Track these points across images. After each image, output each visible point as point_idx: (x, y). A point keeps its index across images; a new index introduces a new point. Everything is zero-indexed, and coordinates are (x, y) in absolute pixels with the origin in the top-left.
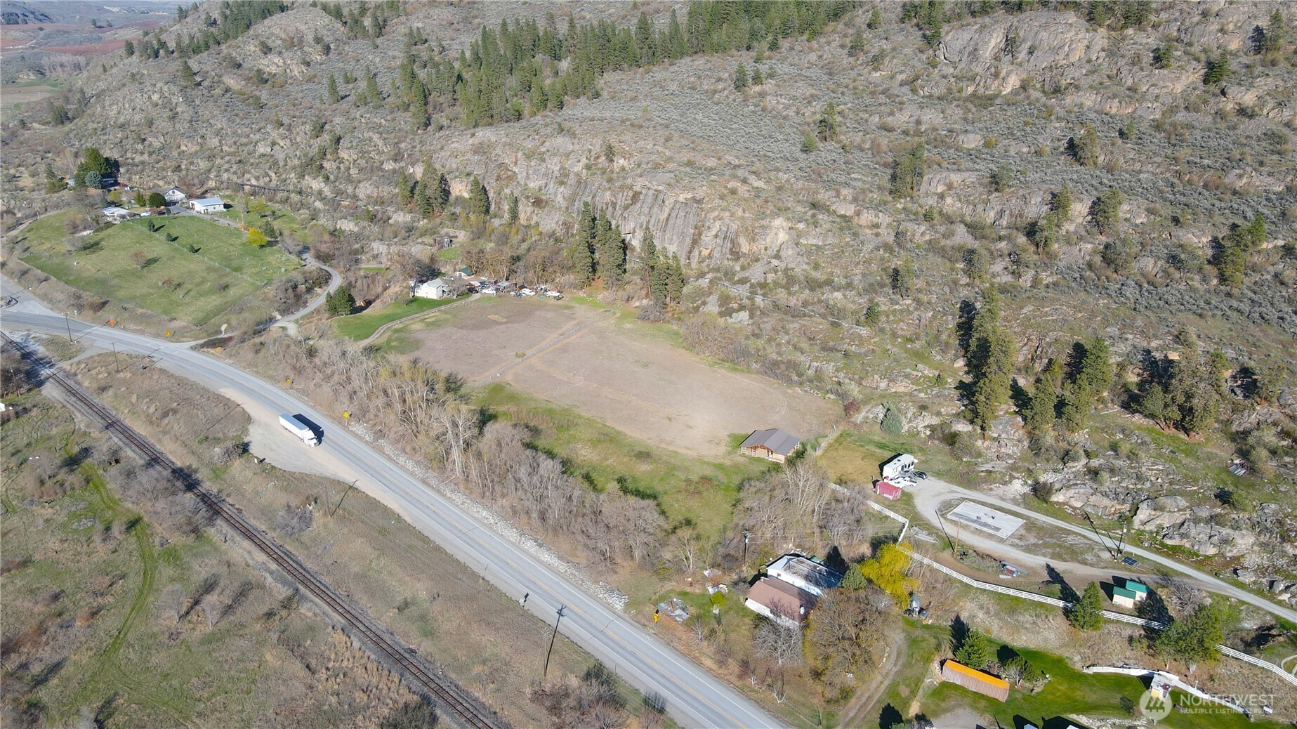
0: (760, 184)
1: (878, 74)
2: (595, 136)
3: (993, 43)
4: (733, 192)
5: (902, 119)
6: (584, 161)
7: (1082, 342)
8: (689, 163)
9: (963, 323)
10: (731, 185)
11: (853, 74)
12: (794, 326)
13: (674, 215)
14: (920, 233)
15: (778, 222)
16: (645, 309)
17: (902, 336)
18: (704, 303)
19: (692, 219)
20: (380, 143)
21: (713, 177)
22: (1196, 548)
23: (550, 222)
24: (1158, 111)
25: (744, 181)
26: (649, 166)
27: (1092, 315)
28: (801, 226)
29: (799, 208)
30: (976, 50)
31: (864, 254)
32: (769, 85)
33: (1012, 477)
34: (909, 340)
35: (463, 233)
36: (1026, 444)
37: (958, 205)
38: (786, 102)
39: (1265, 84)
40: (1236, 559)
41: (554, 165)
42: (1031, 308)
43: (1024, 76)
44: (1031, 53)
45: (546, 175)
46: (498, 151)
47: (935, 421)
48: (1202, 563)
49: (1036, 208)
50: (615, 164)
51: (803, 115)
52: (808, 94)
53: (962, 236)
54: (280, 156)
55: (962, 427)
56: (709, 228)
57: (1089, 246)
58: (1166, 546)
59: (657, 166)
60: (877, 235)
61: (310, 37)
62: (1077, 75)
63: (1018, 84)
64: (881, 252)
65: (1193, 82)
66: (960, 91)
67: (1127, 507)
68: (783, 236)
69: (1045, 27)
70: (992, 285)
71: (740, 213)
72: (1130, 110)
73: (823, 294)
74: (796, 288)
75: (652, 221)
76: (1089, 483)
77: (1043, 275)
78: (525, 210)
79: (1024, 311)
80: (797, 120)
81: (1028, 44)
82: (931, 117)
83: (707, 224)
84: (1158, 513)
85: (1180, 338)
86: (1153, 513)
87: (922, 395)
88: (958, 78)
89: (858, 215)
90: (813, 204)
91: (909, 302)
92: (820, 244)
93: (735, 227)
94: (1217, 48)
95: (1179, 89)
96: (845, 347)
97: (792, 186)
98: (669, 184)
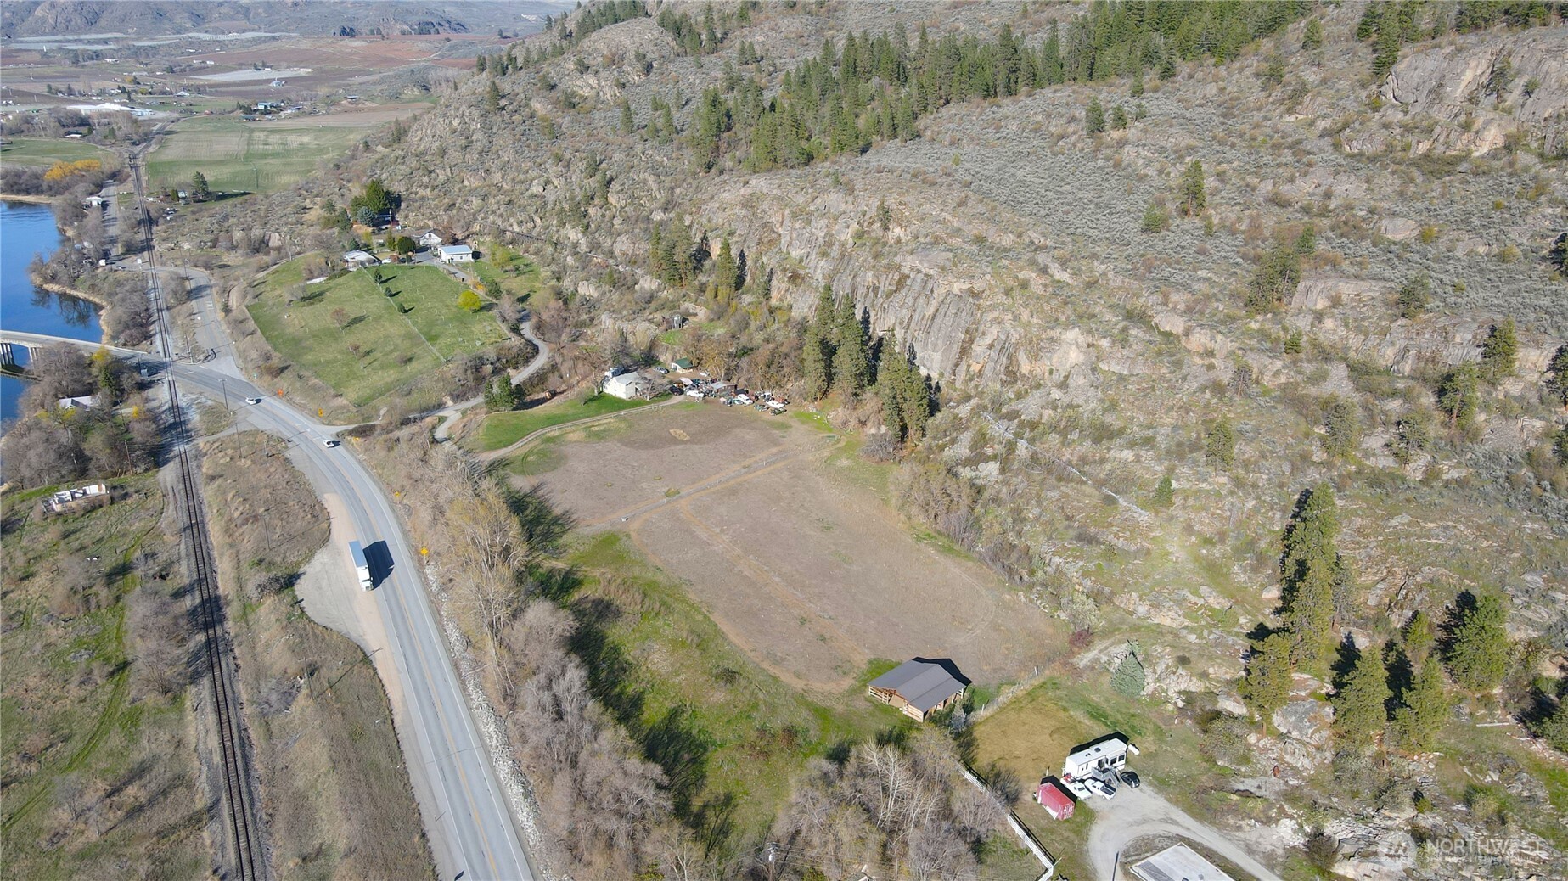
0: (1063, 276)
1: (1292, 118)
2: (874, 193)
3: (1469, 75)
4: (1024, 285)
5: (1304, 189)
6: (855, 226)
8: (980, 240)
10: (1024, 274)
11: (1258, 116)
12: (1052, 494)
13: (942, 311)
14: (1273, 371)
15: (1073, 334)
16: (879, 440)
17: (1200, 534)
18: (953, 441)
19: (964, 319)
20: (654, 187)
21: (1003, 262)
23: (803, 306)
25: (1044, 271)
26: (928, 240)
27: (1506, 547)
28: (1105, 343)
29: (1109, 317)
30: (1440, 85)
31: (1183, 396)
32: (1133, 132)
33: (1283, 813)
34: (1208, 542)
35: (704, 310)
36: (1327, 756)
37: (1343, 332)
38: (1149, 155)
41: (819, 229)
42: (1406, 519)
43: (1512, 129)
44: (1528, 93)
45: (809, 242)
46: (765, 206)
47: (1196, 686)
49: (1462, 349)
50: (890, 233)
51: (1167, 175)
52: (1182, 144)
53: (1338, 383)
54: (551, 197)
55: (1232, 705)
56: (984, 334)
57: (1539, 424)
59: (936, 241)
60: (1211, 367)
61: (631, 55)
63: (1500, 142)
64: (1208, 395)
66: (1406, 148)
68: (1074, 356)
70: (1359, 470)
71: (1026, 316)
73: (1109, 449)
74: (1076, 435)
75: (916, 317)
77: (1445, 465)
79: (1394, 522)
80: (1157, 182)
81: (1525, 79)
82: (1349, 188)
83: (982, 328)
87: (1192, 638)
88: (1407, 129)
89: (1187, 335)
90: (1129, 313)
91: (1224, 480)
92: (1125, 372)
93: (1015, 335)
96: (1110, 539)
97: (1108, 282)
98: (943, 268)
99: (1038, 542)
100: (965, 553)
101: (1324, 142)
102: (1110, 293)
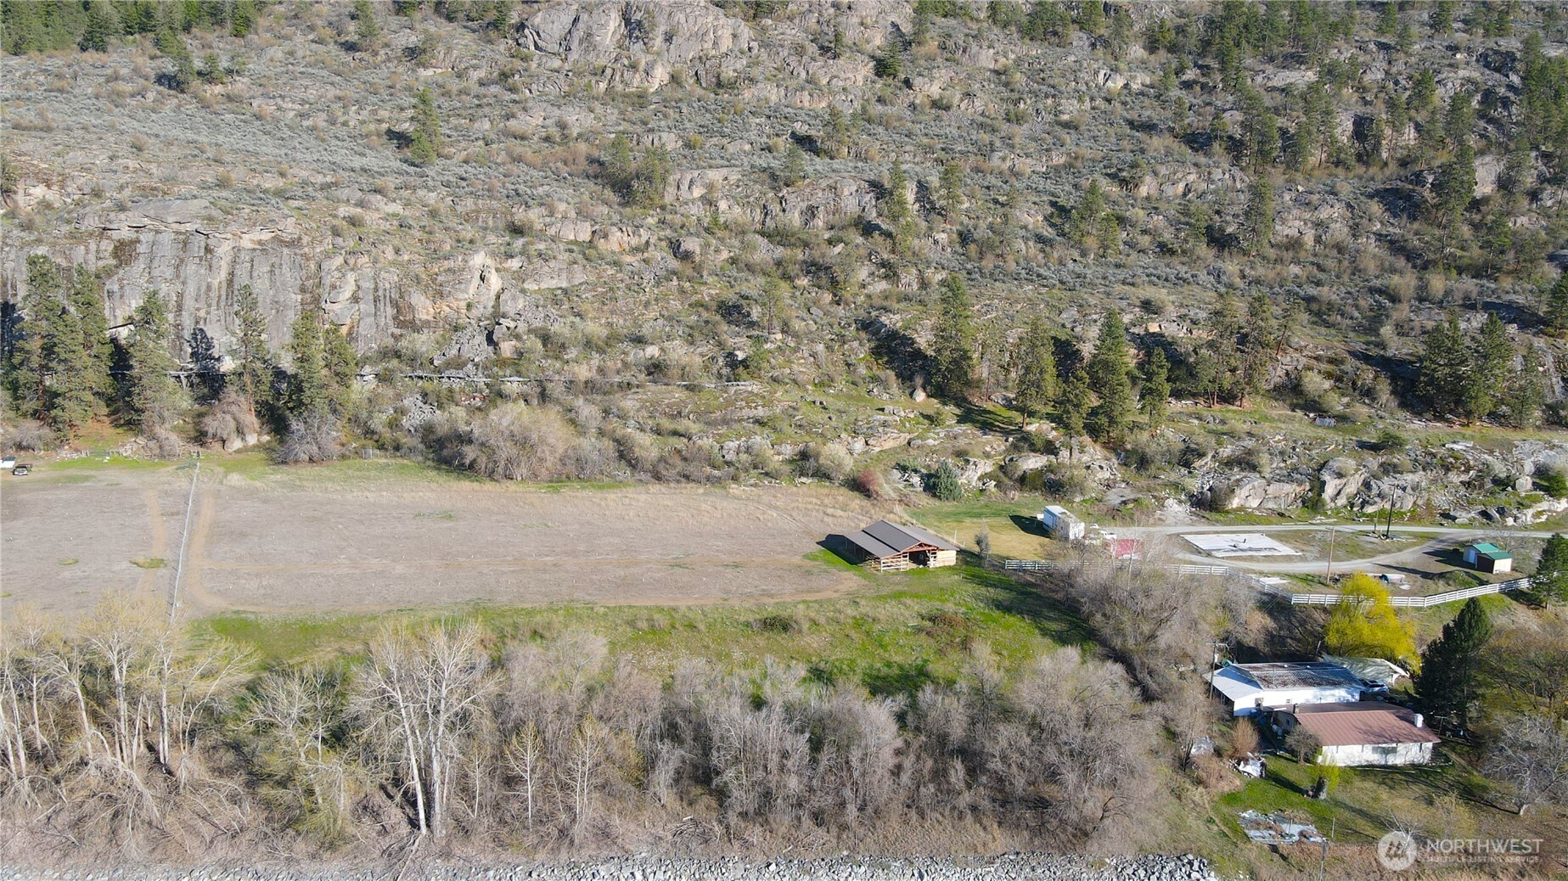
0: (396, 208)
1: (430, 72)
3: (609, 28)
4: (353, 222)
5: (532, 121)
7: (1053, 334)
8: (222, 184)
9: (876, 347)
10: (343, 211)
12: (629, 403)
13: (241, 272)
15: (479, 259)
16: (259, 447)
18: (402, 412)
19: (289, 276)
21: (294, 204)
22: (1398, 505)
25: (361, 204)
26: (127, 192)
27: (1032, 304)
28: (514, 264)
29: (492, 238)
30: (589, 35)
32: (241, 85)
33: (1158, 499)
34: (823, 384)
36: (1115, 460)
40: (1430, 504)
43: (669, 69)
44: (669, 38)
47: (988, 467)
50: (20, 198)
52: (330, 96)
56: (334, 287)
57: (944, 236)
60: (646, 262)
62: (738, 66)
63: (666, 78)
64: (674, 282)
65: (868, 76)
66: (590, 88)
67: (1307, 485)
68: (495, 282)
70: (869, 297)
71: (390, 254)
72: (825, 104)
74: (572, 353)
75: (191, 290)
76: (1252, 475)
77: (928, 273)
81: (661, 29)
83: (327, 281)
84: (1344, 481)
87: (931, 442)
88: (578, 74)
89: (606, 236)
90: (517, 230)
91: (779, 336)
92: (564, 285)
93: (390, 278)
94: (868, 42)
95: (860, 82)
96: (746, 412)
97: (453, 209)
98: (210, 219)
99: (680, 443)
100: (620, 484)
101: (494, 89)
102: (467, 218)
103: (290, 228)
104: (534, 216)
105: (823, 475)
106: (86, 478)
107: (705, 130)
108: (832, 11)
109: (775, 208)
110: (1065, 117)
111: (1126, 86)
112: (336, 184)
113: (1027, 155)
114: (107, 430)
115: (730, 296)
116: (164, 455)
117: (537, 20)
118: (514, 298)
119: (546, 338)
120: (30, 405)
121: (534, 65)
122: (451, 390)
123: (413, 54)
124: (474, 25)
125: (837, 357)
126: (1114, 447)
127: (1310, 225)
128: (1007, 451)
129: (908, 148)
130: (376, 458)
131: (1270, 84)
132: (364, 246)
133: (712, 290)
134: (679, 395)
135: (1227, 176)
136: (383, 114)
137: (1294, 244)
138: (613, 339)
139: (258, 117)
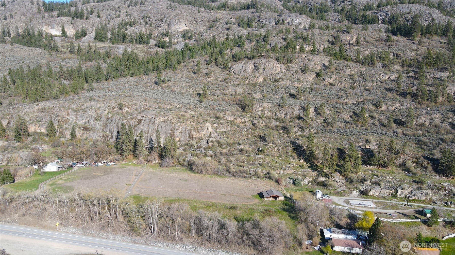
0: (193, 112)
1: (210, 79)
2: (110, 100)
3: (251, 67)
4: (183, 116)
5: (229, 91)
6: (108, 110)
7: (339, 147)
8: (159, 107)
9: (294, 148)
10: (182, 113)
11: (200, 79)
12: (233, 158)
13: (160, 126)
14: (261, 123)
15: (207, 124)
16: (159, 163)
17: (276, 156)
18: (186, 157)
19: (169, 127)
21: (172, 112)
22: (420, 198)
23: (96, 136)
24: (309, 85)
25: (186, 112)
26: (142, 109)
27: (336, 139)
28: (215, 125)
29: (212, 119)
30: (245, 70)
32: (170, 83)
33: (351, 191)
34: (279, 157)
35: (46, 146)
36: (345, 180)
37: (269, 113)
38: (180, 88)
39: (334, 77)
40: (430, 199)
41: (93, 113)
43: (263, 77)
44: (264, 70)
45: (88, 117)
46: (57, 109)
47: (311, 179)
48: (424, 202)
49: (297, 111)
50: (124, 110)
51: (189, 92)
52: (187, 85)
53: (274, 123)
55: (322, 179)
56: (177, 130)
57: (319, 121)
58: (411, 200)
59: (145, 109)
60: (246, 125)
62: (280, 76)
63: (262, 79)
64: (250, 130)
65: (314, 78)
66: (244, 82)
67: (393, 191)
68: (210, 129)
69: (267, 62)
70: (296, 136)
71: (189, 123)
72: (301, 85)
73: (236, 147)
74: (224, 146)
75: (150, 130)
76: (378, 187)
77: (312, 130)
78: (79, 133)
81: (263, 67)
82: (239, 90)
83: (176, 128)
84: (404, 190)
85: (367, 141)
86: (402, 190)
87: (299, 172)
88: (242, 79)
89: (236, 119)
90: (217, 118)
91: (271, 145)
92: (225, 130)
93: (189, 128)
94: (316, 68)
95: (311, 79)
96: (258, 162)
97: (205, 113)
98: (155, 115)
99: (241, 168)
100: (225, 176)
101: (223, 83)
102: (207, 115)
103: (170, 117)
104: (221, 115)
105: (270, 178)
106: (126, 167)
107: (269, 93)
108: (307, 61)
109: (278, 113)
110: (367, 88)
111: (389, 78)
112: (181, 107)
113: (351, 99)
114: (132, 158)
115: (262, 134)
116: (140, 164)
117: (234, 66)
118: (214, 133)
119: (218, 142)
120: (119, 152)
121: (232, 77)
122: (197, 153)
123: (207, 75)
124: (222, 67)
125: (284, 150)
126: (345, 177)
127: (428, 119)
128: (316, 176)
129: (318, 97)
130: (179, 167)
131: (435, 77)
132: (185, 121)
133: (259, 132)
134: (244, 157)
135: (409, 105)
136: (198, 89)
137: (422, 125)
138: (234, 143)
139: (172, 91)
